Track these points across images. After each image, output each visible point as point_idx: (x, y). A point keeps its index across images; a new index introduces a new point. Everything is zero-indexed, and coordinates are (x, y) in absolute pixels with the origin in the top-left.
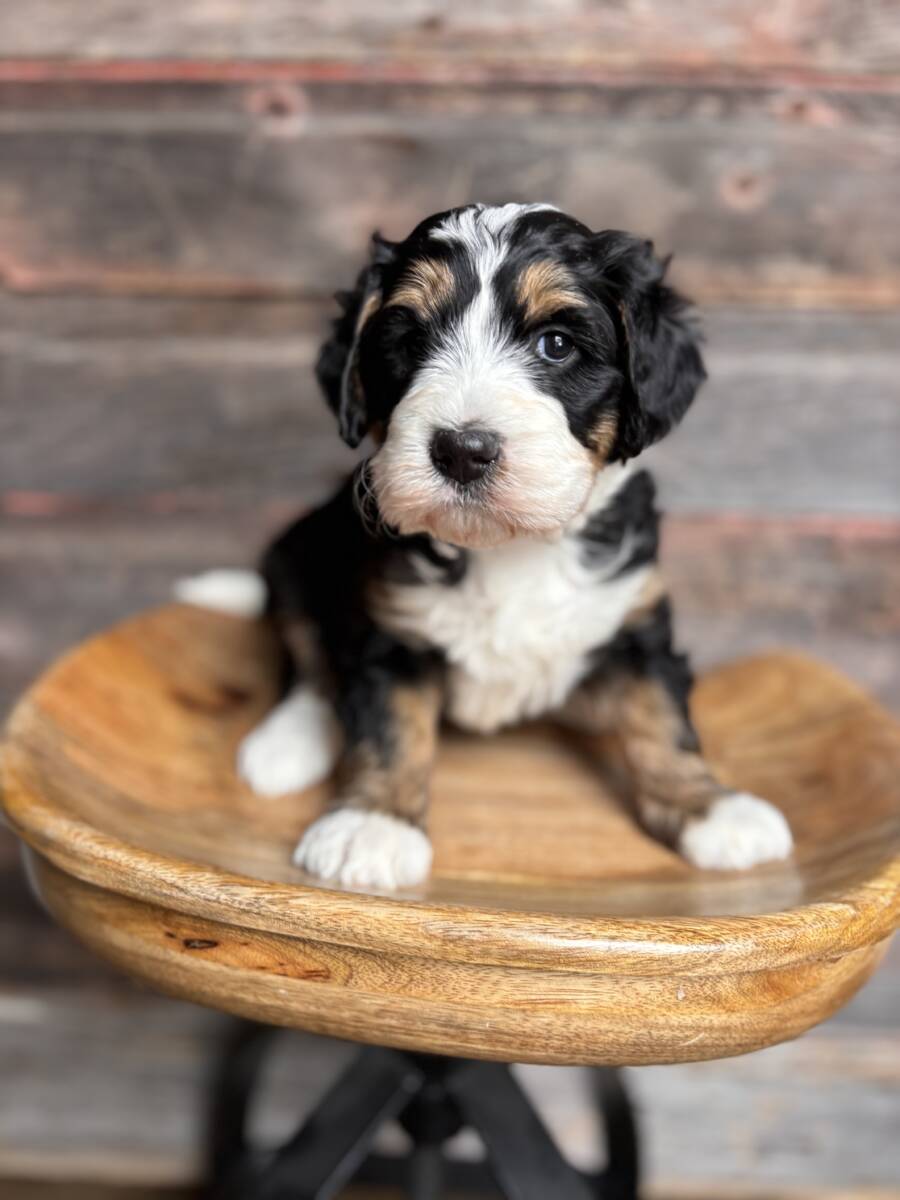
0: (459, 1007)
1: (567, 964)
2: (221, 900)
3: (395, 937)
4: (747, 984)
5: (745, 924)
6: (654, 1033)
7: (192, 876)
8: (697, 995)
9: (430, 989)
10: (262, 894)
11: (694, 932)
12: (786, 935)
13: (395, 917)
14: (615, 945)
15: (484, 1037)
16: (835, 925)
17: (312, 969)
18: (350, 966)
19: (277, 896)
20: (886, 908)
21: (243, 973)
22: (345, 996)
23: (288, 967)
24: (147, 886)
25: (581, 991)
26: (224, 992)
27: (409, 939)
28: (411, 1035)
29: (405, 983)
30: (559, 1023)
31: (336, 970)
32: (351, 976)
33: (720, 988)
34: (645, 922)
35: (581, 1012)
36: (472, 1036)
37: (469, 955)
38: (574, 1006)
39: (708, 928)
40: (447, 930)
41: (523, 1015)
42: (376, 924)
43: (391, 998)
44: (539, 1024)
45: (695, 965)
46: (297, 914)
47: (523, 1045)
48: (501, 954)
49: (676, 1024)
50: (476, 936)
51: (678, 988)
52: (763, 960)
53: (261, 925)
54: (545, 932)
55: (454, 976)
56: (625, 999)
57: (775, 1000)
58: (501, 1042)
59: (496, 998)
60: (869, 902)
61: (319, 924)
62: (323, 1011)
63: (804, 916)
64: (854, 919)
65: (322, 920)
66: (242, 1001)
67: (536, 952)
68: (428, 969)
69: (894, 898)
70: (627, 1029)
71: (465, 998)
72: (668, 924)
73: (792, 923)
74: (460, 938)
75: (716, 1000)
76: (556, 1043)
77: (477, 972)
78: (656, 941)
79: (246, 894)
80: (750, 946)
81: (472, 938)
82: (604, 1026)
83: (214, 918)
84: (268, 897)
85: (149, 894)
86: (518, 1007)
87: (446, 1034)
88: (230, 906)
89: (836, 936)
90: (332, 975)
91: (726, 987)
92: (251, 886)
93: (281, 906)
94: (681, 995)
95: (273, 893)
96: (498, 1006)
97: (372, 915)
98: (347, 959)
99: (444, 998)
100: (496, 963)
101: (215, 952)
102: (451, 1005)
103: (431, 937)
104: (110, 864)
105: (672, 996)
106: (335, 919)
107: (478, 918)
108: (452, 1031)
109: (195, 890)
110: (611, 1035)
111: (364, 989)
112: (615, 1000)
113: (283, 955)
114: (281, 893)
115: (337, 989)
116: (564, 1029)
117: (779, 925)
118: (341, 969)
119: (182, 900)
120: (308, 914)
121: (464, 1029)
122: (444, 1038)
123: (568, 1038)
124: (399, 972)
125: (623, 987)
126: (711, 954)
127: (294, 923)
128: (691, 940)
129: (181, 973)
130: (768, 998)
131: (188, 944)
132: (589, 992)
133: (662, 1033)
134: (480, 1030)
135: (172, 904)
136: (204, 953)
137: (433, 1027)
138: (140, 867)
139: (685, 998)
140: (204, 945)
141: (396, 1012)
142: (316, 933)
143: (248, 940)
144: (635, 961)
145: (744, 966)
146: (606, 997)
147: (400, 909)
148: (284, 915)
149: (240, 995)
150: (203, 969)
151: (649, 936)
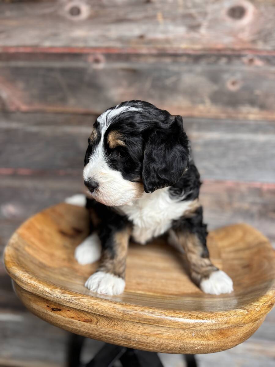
0: (128, 333)
1: (158, 324)
2: (62, 298)
3: (109, 312)
4: (214, 332)
5: (213, 315)
6: (186, 345)
7: (54, 290)
8: (198, 335)
9: (120, 328)
10: (73, 297)
11: (197, 316)
12: (225, 319)
13: (110, 306)
14: (173, 319)
15: (135, 343)
16: (240, 316)
17: (87, 319)
18: (98, 319)
19: (77, 298)
20: (258, 312)
21: (67, 319)
22: (96, 328)
23: (80, 318)
24: (41, 293)
25: (164, 331)
26: (63, 324)
27: (113, 313)
28: (115, 340)
29: (113, 325)
30: (157, 340)
31: (94, 320)
32: (98, 322)
33: (205, 333)
34: (182, 312)
35: (164, 337)
36: (132, 342)
37: (130, 319)
38: (162, 336)
39: (201, 315)
40: (124, 311)
41: (147, 337)
42: (104, 308)
43: (109, 329)
44: (151, 340)
45: (197, 326)
46: (82, 303)
47: (147, 346)
48: (139, 319)
49: (192, 343)
50: (132, 313)
51: (193, 332)
52: (217, 326)
53: (72, 306)
54: (152, 313)
55: (127, 324)
56: (177, 335)
57: (223, 337)
58: (140, 344)
59: (139, 331)
60: (252, 309)
61: (88, 307)
62: (90, 331)
63: (231, 313)
64: (247, 315)
65: (89, 306)
66: (67, 327)
67: (149, 319)
68: (119, 321)
69: (260, 308)
70: (177, 343)
71: (130, 331)
72: (189, 313)
73: (227, 315)
74: (128, 314)
75: (204, 337)
76: (156, 346)
77: (133, 323)
78: (185, 318)
79: (68, 296)
80: (213, 321)
81: (131, 314)
82: (171, 342)
83: (59, 303)
84: (74, 298)
85: (42, 295)
86: (145, 335)
87: (125, 341)
88: (64, 300)
89: (241, 320)
90: (92, 321)
91: (207, 333)
92: (70, 294)
93: (78, 301)
94: (193, 334)
95: (76, 297)
96: (140, 334)
97: (103, 305)
98: (97, 317)
99: (124, 330)
100: (138, 321)
101: (60, 312)
102: (126, 332)
103: (119, 313)
104: (32, 285)
105: (191, 335)
106: (93, 306)
107: (133, 308)
108: (126, 340)
109: (54, 295)
110: (172, 345)
111: (101, 326)
112: (174, 335)
113: (79, 315)
114: (78, 297)
115: (93, 326)
116: (159, 342)
117: (223, 315)
118: (95, 320)
119: (51, 297)
120: (85, 303)
121: (130, 340)
122: (124, 342)
123: (160, 345)
124: (111, 322)
125: (176, 331)
126: (201, 323)
127: (81, 306)
128: (195, 318)
129: (51, 317)
130: (220, 337)
131: (53, 309)
132: (166, 332)
133: (188, 345)
134: (134, 341)
135: (48, 298)
136: (57, 312)
137: (121, 339)
138: (40, 287)
139: (195, 336)
140: (58, 310)
141: (110, 334)
142: (87, 309)
143: (69, 309)
144: (178, 324)
145: (211, 327)
146: (171, 334)
147: (111, 304)
148: (79, 303)
149: (67, 325)
150: (57, 317)
151: (183, 317)
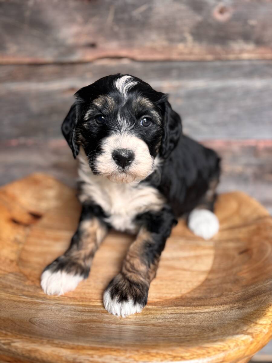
5: (204, 351)
11: (181, 357)
13: (54, 352)
16: (243, 347)
20: (266, 335)
46: (14, 350)
54: (116, 360)
60: (258, 333)
63: (230, 344)
64: (252, 343)
69: (269, 328)
73: (224, 349)
84: (3, 341)
93: (8, 346)
97: (44, 351)
106: (29, 353)
107: (89, 353)
114: (9, 339)
120: (19, 350)
127: (14, 353)
